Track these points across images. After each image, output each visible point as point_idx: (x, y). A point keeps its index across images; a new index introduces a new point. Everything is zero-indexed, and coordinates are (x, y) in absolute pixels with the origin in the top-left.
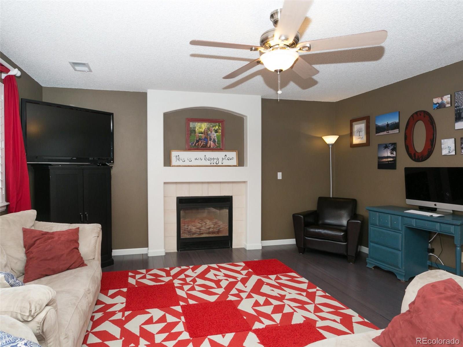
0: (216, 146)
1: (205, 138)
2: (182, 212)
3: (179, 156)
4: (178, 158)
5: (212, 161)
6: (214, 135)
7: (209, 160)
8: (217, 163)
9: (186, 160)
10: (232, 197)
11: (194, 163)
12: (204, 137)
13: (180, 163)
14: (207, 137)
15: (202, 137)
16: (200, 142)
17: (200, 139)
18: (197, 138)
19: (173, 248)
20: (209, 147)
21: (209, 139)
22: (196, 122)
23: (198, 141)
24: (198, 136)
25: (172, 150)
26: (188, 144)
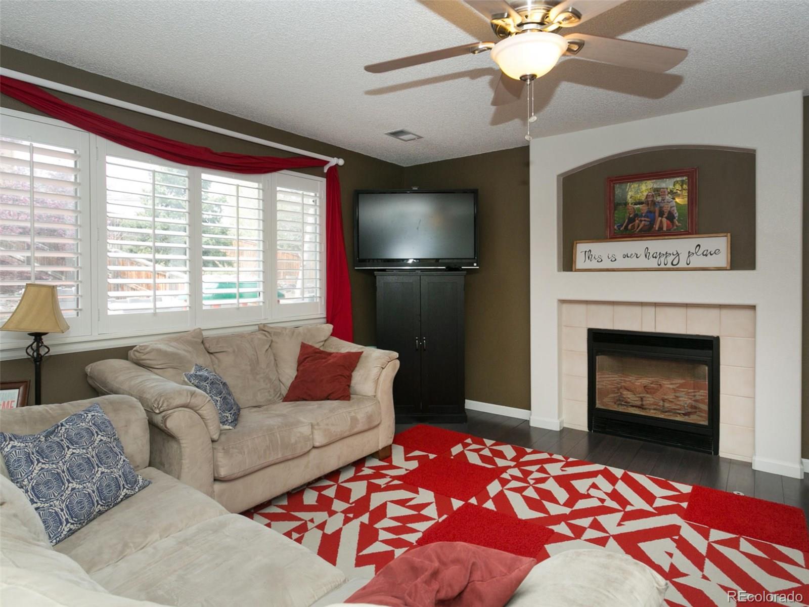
0: (675, 227)
1: (649, 212)
2: (599, 359)
3: (590, 251)
4: (589, 255)
5: (662, 259)
6: (671, 203)
7: (656, 257)
8: (674, 263)
9: (605, 258)
10: (718, 338)
11: (621, 263)
12: (645, 211)
13: (594, 264)
14: (652, 209)
15: (642, 211)
16: (637, 221)
17: (636, 216)
18: (630, 214)
19: (580, 422)
20: (658, 230)
21: (657, 214)
22: (628, 182)
23: (631, 220)
24: (633, 210)
25: (576, 240)
26: (610, 228)
